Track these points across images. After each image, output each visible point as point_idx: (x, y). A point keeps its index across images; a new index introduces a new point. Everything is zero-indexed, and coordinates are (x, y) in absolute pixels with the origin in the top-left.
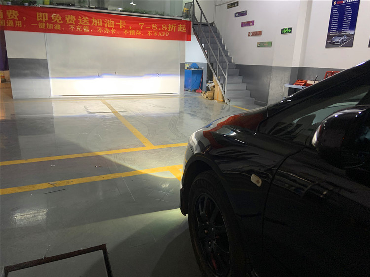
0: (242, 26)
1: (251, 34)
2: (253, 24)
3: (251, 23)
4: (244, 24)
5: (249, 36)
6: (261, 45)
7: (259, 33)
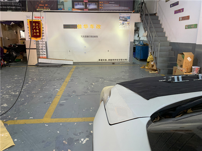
0: (175, 13)
1: (181, 19)
2: (183, 11)
3: (181, 10)
4: (176, 12)
5: (180, 20)
6: (188, 27)
7: (188, 18)
